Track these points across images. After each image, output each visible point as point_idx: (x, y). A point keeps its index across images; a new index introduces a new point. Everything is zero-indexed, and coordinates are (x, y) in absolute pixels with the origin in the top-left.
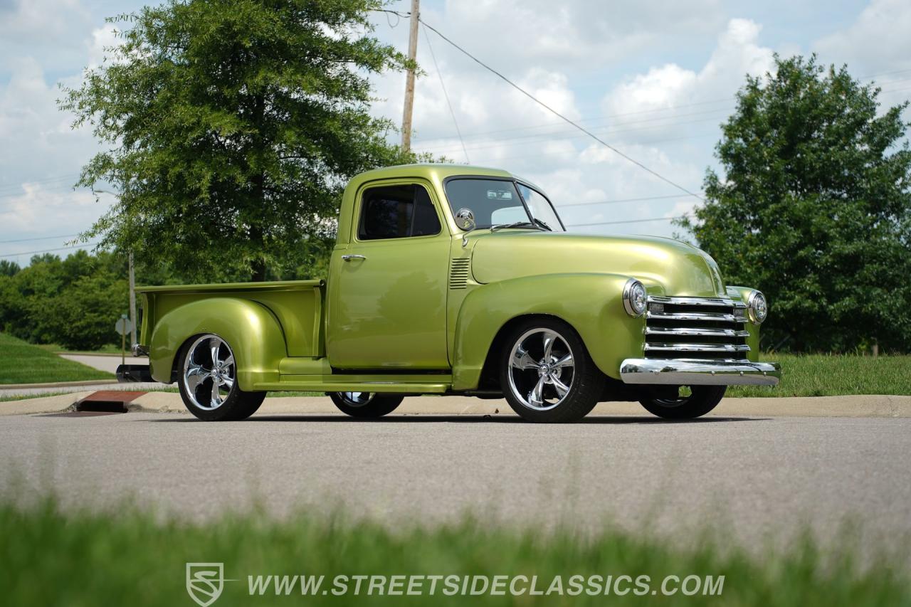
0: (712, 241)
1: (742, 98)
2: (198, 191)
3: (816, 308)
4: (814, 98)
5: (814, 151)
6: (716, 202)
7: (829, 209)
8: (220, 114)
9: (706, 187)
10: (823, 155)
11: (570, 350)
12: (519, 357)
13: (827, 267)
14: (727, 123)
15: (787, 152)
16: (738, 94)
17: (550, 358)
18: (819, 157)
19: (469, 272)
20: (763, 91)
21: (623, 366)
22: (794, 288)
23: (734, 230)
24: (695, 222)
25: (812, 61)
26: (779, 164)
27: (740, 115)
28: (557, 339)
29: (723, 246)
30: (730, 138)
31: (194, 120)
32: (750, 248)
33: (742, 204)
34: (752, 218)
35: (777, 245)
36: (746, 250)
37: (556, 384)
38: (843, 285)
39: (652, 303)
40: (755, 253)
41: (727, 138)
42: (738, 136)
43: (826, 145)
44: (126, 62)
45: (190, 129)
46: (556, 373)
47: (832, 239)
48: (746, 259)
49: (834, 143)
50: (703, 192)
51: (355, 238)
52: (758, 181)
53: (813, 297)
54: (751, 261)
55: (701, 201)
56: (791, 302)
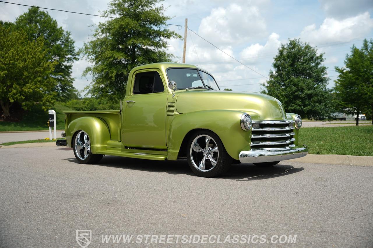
0: (271, 90)
1: (279, 50)
2: (112, 77)
3: (300, 109)
4: (299, 50)
5: (299, 65)
6: (272, 79)
7: (304, 81)
8: (119, 53)
9: (269, 75)
10: (302, 66)
11: (217, 145)
12: (196, 146)
13: (303, 97)
14: (275, 57)
15: (292, 65)
16: (278, 49)
17: (208, 147)
18: (301, 67)
19: (175, 108)
20: (286, 48)
21: (240, 154)
22: (294, 103)
23: (278, 87)
24: (266, 85)
25: (299, 40)
26: (290, 68)
27: (279, 55)
28: (211, 139)
29: (274, 91)
30: (276, 61)
31: (111, 55)
32: (282, 92)
33: (279, 80)
34: (282, 83)
35: (289, 91)
36: (281, 93)
37: (210, 159)
38: (308, 103)
39: (254, 124)
40: (283, 93)
41: (275, 61)
42: (278, 61)
43: (303, 63)
44: (95, 39)
45: (110, 58)
46: (211, 155)
47: (305, 89)
48: (281, 95)
49: (305, 63)
50: (269, 76)
51: (132, 93)
52: (284, 73)
53: (299, 106)
54: (282, 96)
55: (268, 79)
56: (293, 107)
